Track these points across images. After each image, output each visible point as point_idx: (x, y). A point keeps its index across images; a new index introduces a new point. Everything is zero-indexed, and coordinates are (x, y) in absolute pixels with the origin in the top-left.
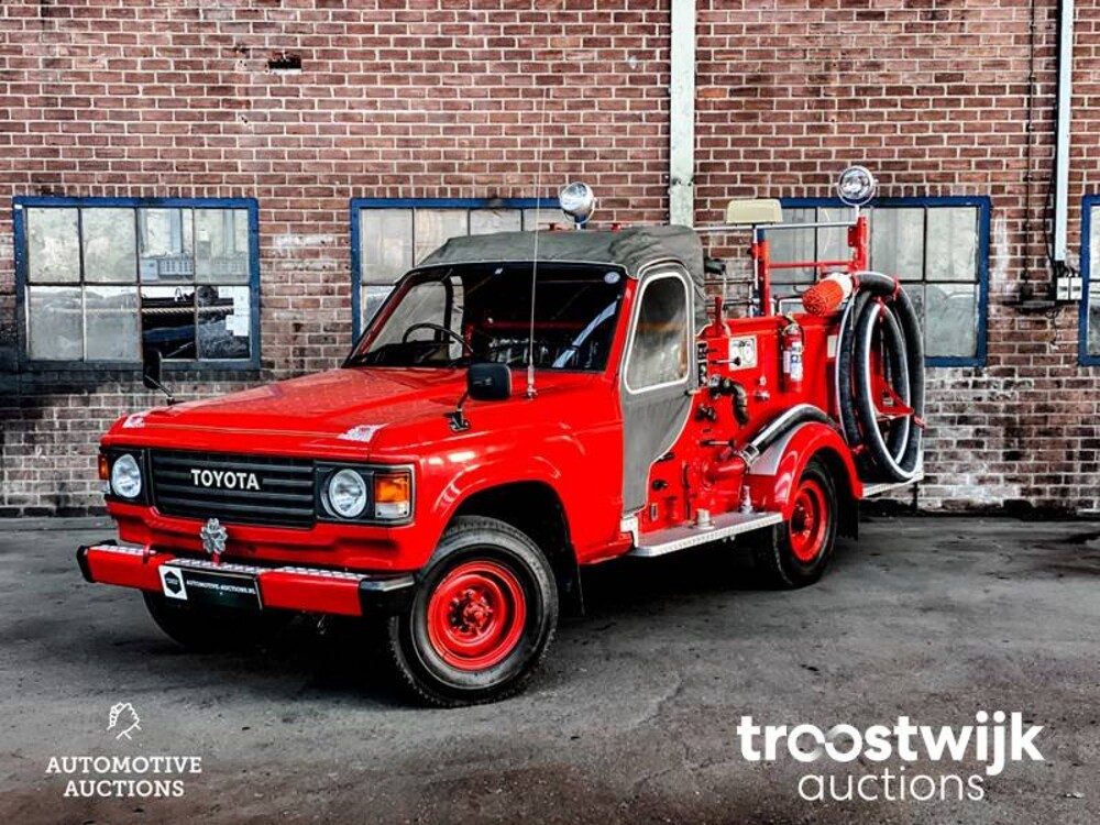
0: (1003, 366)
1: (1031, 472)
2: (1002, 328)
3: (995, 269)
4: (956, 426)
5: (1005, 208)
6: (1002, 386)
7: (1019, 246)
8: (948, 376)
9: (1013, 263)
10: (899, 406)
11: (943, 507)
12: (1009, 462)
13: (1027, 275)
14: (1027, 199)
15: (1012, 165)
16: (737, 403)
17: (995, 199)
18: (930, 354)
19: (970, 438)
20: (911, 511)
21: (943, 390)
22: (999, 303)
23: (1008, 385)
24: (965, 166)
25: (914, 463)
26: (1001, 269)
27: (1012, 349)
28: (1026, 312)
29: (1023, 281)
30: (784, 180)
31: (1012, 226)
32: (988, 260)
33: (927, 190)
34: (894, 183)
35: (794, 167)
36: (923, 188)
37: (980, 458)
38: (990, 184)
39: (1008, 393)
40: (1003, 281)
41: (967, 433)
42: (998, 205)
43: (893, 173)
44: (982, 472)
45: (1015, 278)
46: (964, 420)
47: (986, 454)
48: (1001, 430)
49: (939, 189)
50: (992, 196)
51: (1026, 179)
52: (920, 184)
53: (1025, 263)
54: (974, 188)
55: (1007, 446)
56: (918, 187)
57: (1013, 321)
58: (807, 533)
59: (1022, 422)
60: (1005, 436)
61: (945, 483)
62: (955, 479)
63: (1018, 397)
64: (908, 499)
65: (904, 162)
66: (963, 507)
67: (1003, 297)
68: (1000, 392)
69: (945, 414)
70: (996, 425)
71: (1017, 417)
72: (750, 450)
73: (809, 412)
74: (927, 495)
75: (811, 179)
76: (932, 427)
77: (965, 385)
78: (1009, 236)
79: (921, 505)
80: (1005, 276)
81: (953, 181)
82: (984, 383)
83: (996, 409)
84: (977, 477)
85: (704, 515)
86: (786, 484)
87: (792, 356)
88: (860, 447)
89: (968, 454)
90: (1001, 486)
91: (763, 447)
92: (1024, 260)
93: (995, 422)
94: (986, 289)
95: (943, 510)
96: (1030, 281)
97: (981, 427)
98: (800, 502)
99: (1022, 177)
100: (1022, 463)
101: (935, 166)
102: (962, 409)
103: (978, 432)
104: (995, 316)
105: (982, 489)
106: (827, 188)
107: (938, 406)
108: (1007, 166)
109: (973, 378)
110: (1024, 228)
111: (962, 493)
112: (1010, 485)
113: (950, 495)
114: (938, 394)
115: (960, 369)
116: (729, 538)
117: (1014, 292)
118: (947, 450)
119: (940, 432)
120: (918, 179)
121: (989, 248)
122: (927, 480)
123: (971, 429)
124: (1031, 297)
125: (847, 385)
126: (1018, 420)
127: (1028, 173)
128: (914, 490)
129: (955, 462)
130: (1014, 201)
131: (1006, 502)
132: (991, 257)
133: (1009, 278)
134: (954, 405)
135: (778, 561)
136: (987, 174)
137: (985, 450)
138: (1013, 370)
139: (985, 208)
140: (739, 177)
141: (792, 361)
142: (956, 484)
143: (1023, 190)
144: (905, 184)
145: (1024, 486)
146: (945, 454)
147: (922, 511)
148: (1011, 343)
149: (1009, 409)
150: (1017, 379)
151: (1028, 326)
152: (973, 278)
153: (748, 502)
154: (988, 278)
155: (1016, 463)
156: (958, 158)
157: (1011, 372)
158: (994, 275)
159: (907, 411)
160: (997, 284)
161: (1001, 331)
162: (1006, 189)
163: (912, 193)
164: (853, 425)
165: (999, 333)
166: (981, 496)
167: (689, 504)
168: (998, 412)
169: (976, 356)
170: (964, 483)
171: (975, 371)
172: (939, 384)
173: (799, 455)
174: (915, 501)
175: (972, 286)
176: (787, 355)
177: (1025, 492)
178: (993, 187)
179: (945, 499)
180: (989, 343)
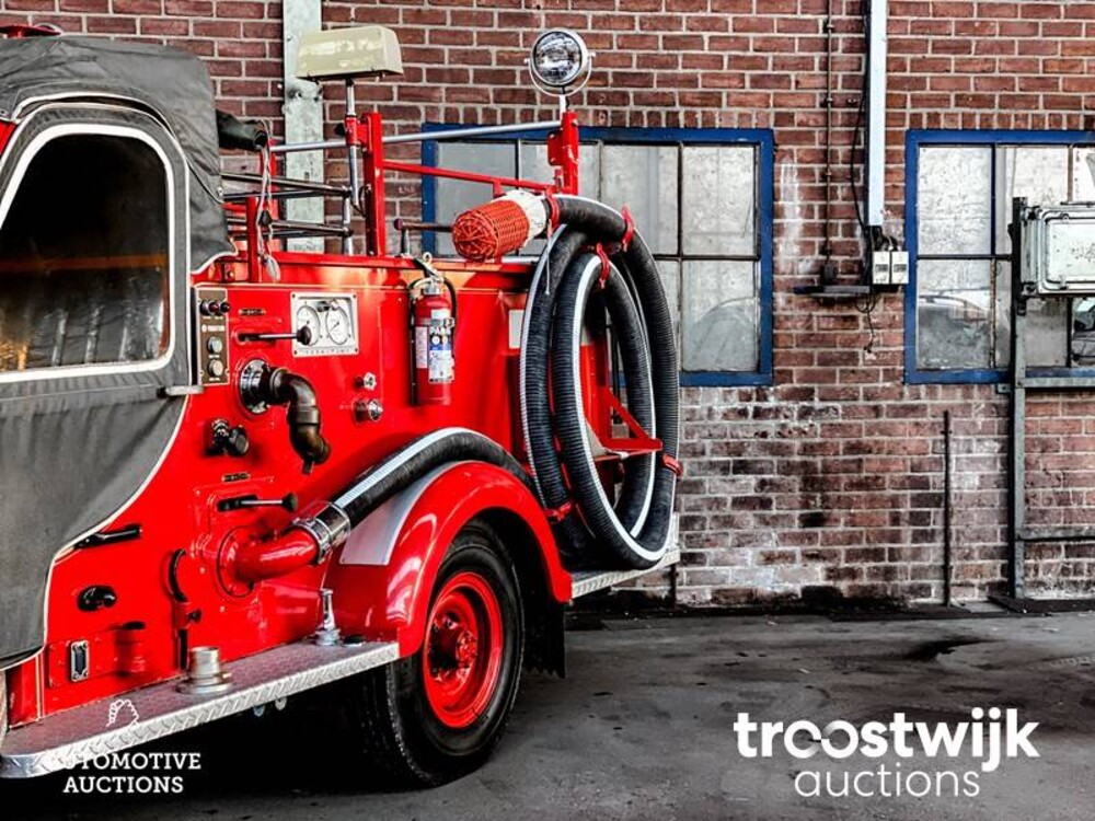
0: (797, 385)
1: (841, 543)
2: (795, 328)
3: (783, 239)
4: (731, 476)
5: (795, 148)
6: (796, 414)
7: (817, 204)
8: (717, 400)
9: (808, 229)
10: (637, 436)
11: (714, 600)
12: (808, 530)
13: (829, 248)
14: (827, 134)
15: (805, 83)
16: (295, 420)
17: (781, 133)
18: (689, 367)
19: (751, 493)
20: (666, 609)
21: (710, 422)
22: (789, 290)
23: (805, 414)
24: (735, 83)
25: (664, 535)
26: (791, 239)
27: (809, 359)
28: (829, 303)
29: (823, 258)
30: (463, 97)
31: (805, 174)
32: (773, 225)
33: (681, 117)
34: (631, 107)
35: (479, 77)
36: (677, 113)
37: (767, 524)
38: (772, 111)
39: (804, 425)
40: (794, 256)
41: (747, 485)
42: (785, 143)
43: (631, 91)
44: (771, 546)
45: (812, 253)
46: (742, 467)
47: (775, 518)
48: (795, 480)
49: (699, 116)
50: (775, 129)
51: (824, 104)
52: (670, 109)
53: (825, 230)
54: (749, 116)
55: (806, 505)
56: (668, 113)
57: (810, 316)
58: (463, 675)
59: (826, 470)
60: (800, 490)
61: (717, 563)
62: (730, 558)
63: (819, 432)
64: (662, 590)
65: (647, 74)
66: (743, 599)
67: (795, 281)
68: (794, 423)
69: (715, 459)
70: (788, 475)
71: (818, 461)
72: (330, 516)
73: (464, 441)
74: (691, 583)
75: (506, 97)
76: (696, 478)
77: (743, 413)
78: (800, 188)
79: (682, 598)
80: (796, 249)
81: (719, 105)
82: (770, 410)
83: (787, 450)
84: (762, 553)
85: (208, 660)
86: (411, 577)
87: (431, 337)
88: (565, 507)
89: (749, 518)
90: (797, 566)
91: (359, 511)
92: (825, 225)
93: (787, 469)
94: (770, 269)
95: (713, 605)
96: (832, 258)
97: (767, 477)
98: (450, 612)
99: (818, 100)
100: (827, 530)
101: (692, 82)
102: (738, 450)
103: (762, 484)
104: (784, 309)
105: (770, 572)
106: (533, 111)
107: (704, 445)
108: (797, 83)
109: (754, 403)
110: (824, 177)
111: (743, 576)
112: (810, 564)
113: (723, 582)
114: (704, 427)
115: (735, 389)
116: (270, 706)
117: (810, 273)
118: (717, 513)
119: (707, 485)
120: (667, 100)
121: (773, 207)
122: (688, 559)
123: (752, 480)
124: (833, 281)
125: (541, 394)
126: (819, 466)
127: (827, 94)
128: (671, 575)
129: (730, 531)
130: (809, 137)
131: (806, 590)
132: (776, 221)
133: (803, 252)
134: (727, 444)
135: (398, 736)
136: (768, 95)
137: (774, 512)
138: (812, 391)
139: (766, 145)
140: (395, 90)
141: (431, 346)
142: (732, 565)
143: (821, 120)
144: (650, 109)
145: (830, 565)
146: (716, 517)
147: (684, 606)
148: (809, 350)
149: (807, 449)
150: (817, 404)
151: (831, 326)
152: (750, 252)
153: (330, 623)
154: (773, 252)
155: (818, 530)
156: (725, 70)
157: (808, 394)
158: (781, 248)
159: (651, 444)
160: (787, 261)
161: (794, 332)
162: (797, 119)
163: (659, 122)
164: (552, 467)
165: (790, 336)
166: (769, 581)
167: (183, 634)
168: (791, 453)
169: (758, 369)
170: (744, 562)
171: (757, 391)
172: (705, 412)
173: (440, 522)
174: (673, 591)
175: (750, 264)
176: (422, 334)
177: (833, 574)
178: (777, 114)
179: (718, 587)
180: (775, 350)
